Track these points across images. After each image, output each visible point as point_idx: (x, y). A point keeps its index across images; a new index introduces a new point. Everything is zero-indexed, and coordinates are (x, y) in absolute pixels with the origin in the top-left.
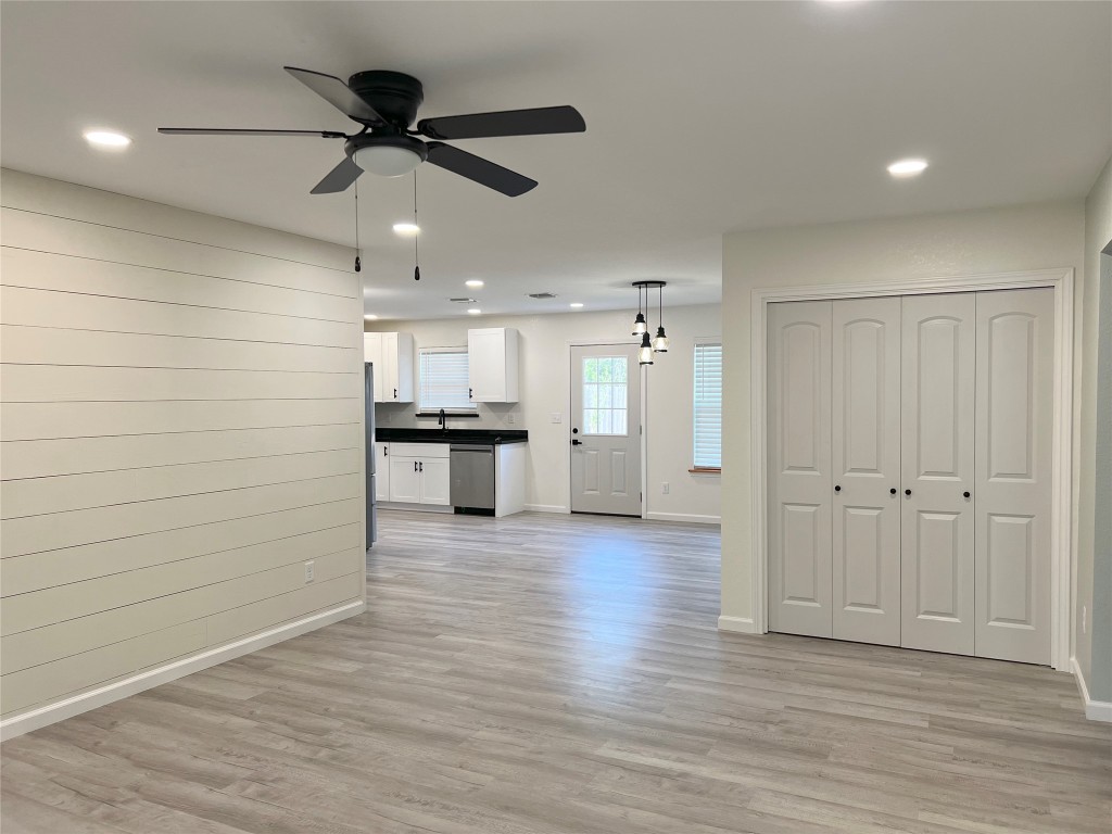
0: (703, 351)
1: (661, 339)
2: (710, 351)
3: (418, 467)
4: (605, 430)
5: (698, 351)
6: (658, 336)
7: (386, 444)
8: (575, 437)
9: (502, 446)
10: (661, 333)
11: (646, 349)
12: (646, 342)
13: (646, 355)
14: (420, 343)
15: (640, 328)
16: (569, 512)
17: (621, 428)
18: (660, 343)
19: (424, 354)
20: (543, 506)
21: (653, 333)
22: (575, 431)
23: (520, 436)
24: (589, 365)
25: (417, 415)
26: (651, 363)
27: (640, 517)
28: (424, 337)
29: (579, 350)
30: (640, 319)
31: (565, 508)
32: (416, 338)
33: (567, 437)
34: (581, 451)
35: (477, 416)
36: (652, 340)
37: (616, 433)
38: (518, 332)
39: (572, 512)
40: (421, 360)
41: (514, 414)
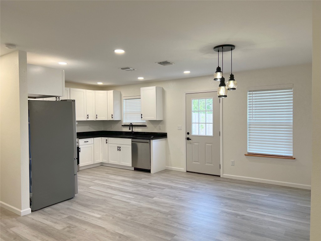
0: (252, 94)
1: (232, 82)
2: (256, 94)
3: (119, 149)
4: (202, 133)
5: (249, 94)
6: (230, 80)
7: (107, 138)
8: (188, 136)
9: (153, 140)
10: (232, 78)
11: (223, 88)
12: (222, 83)
13: (222, 91)
14: (123, 95)
15: (219, 76)
16: (186, 171)
17: (210, 133)
18: (231, 84)
19: (125, 99)
20: (174, 168)
21: (227, 78)
22: (188, 133)
23: (163, 136)
24: (195, 103)
25: (122, 126)
26: (225, 96)
27: (220, 176)
28: (125, 93)
29: (190, 96)
30: (219, 70)
31: (184, 169)
32: (122, 93)
33: (184, 136)
34: (191, 143)
35: (145, 126)
36: (226, 82)
37: (207, 134)
38: (163, 89)
39: (187, 171)
40: (124, 102)
41: (161, 125)
